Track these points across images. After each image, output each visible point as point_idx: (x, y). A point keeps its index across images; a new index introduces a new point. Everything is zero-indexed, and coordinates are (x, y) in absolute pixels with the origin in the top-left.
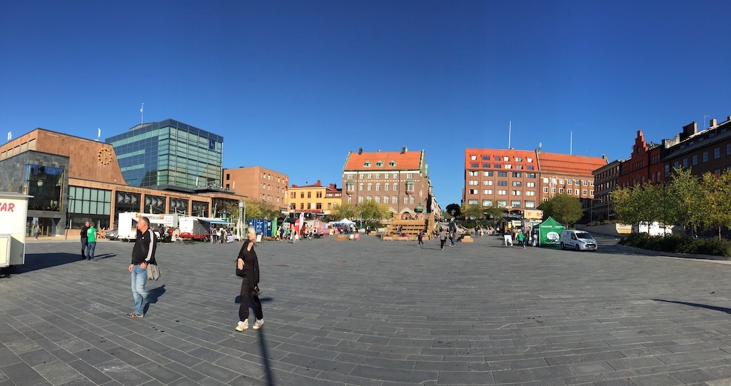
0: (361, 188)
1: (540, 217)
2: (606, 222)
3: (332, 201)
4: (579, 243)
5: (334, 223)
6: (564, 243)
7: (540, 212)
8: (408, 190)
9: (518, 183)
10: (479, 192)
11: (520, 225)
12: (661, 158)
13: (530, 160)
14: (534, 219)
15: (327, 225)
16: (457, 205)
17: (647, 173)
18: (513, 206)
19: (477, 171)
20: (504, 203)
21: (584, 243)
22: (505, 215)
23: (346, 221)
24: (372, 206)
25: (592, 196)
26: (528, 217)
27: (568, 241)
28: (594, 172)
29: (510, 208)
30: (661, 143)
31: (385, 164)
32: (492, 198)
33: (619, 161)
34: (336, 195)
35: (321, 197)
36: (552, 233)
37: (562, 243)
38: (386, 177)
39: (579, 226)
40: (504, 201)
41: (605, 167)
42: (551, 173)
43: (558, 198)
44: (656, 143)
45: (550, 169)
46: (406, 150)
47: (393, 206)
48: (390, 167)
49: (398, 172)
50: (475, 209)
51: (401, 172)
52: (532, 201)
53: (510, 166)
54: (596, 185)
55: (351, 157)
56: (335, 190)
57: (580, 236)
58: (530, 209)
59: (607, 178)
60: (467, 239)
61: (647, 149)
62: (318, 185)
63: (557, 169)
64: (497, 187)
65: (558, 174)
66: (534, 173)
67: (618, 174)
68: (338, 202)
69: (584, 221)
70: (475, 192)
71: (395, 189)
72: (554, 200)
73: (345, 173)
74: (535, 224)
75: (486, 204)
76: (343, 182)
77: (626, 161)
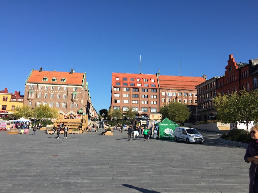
0: (39, 96)
1: (160, 118)
2: (209, 121)
3: (16, 104)
4: (189, 137)
5: (12, 121)
6: (177, 137)
7: (160, 115)
8: (74, 99)
9: (146, 96)
10: (120, 101)
11: (146, 123)
12: (249, 74)
13: (153, 81)
14: (156, 120)
15: (6, 122)
16: (106, 110)
17: (239, 85)
18: (142, 111)
19: (120, 87)
20: (137, 109)
21: (193, 137)
22: (137, 117)
23: (23, 120)
24: (45, 109)
25: (196, 104)
26: (152, 119)
27: (180, 135)
28: (196, 87)
29: (140, 112)
30: (248, 63)
31: (58, 80)
32: (129, 105)
33: (216, 78)
34: (19, 100)
35: (6, 100)
36: (168, 129)
37: (175, 137)
38: (58, 89)
39: (188, 124)
40: (136, 107)
41: (204, 83)
42: (167, 89)
43: (172, 105)
44: (244, 63)
45: (166, 86)
46: (74, 71)
47: (62, 109)
48: (62, 82)
49: (67, 86)
50: (117, 113)
51: (69, 86)
52: (155, 108)
53: (140, 84)
54: (198, 96)
55: (33, 73)
56: (18, 96)
57: (189, 131)
58: (153, 113)
59: (207, 91)
60: (109, 133)
61: (237, 68)
62: (6, 91)
63: (171, 86)
64: (132, 99)
65: (172, 90)
66: (156, 89)
67: (215, 87)
68: (20, 105)
69: (191, 121)
70: (118, 101)
71: (64, 98)
72: (170, 106)
73: (28, 84)
74: (156, 123)
75: (125, 109)
76: (26, 91)
77: (221, 78)
